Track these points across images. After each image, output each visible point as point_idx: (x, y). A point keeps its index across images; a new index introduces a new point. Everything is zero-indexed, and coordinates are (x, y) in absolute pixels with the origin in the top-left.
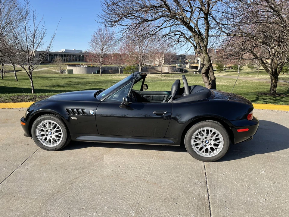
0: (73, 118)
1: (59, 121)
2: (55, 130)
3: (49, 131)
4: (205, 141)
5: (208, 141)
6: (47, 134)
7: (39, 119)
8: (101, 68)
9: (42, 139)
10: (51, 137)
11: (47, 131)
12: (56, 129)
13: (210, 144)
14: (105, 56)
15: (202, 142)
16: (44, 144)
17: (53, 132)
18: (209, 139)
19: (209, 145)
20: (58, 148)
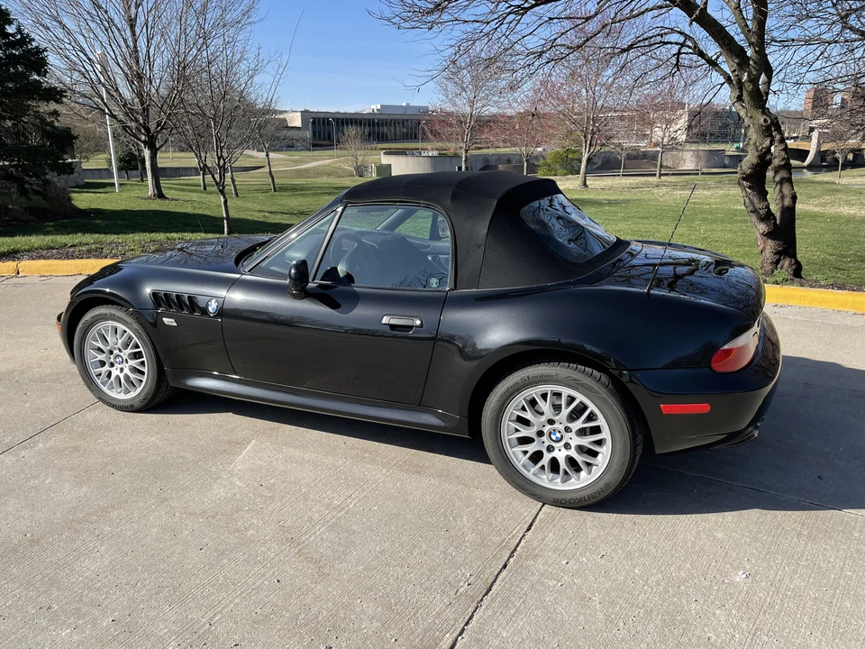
0: (166, 320)
1: (136, 326)
2: (129, 351)
3: (116, 352)
4: (550, 433)
5: (558, 435)
6: (112, 360)
7: (88, 317)
8: (465, 161)
9: (100, 374)
10: (122, 370)
11: (111, 352)
12: (131, 349)
13: (567, 446)
14: (483, 124)
15: (540, 434)
16: (105, 389)
17: (125, 357)
18: (562, 428)
19: (563, 449)
20: (137, 404)
